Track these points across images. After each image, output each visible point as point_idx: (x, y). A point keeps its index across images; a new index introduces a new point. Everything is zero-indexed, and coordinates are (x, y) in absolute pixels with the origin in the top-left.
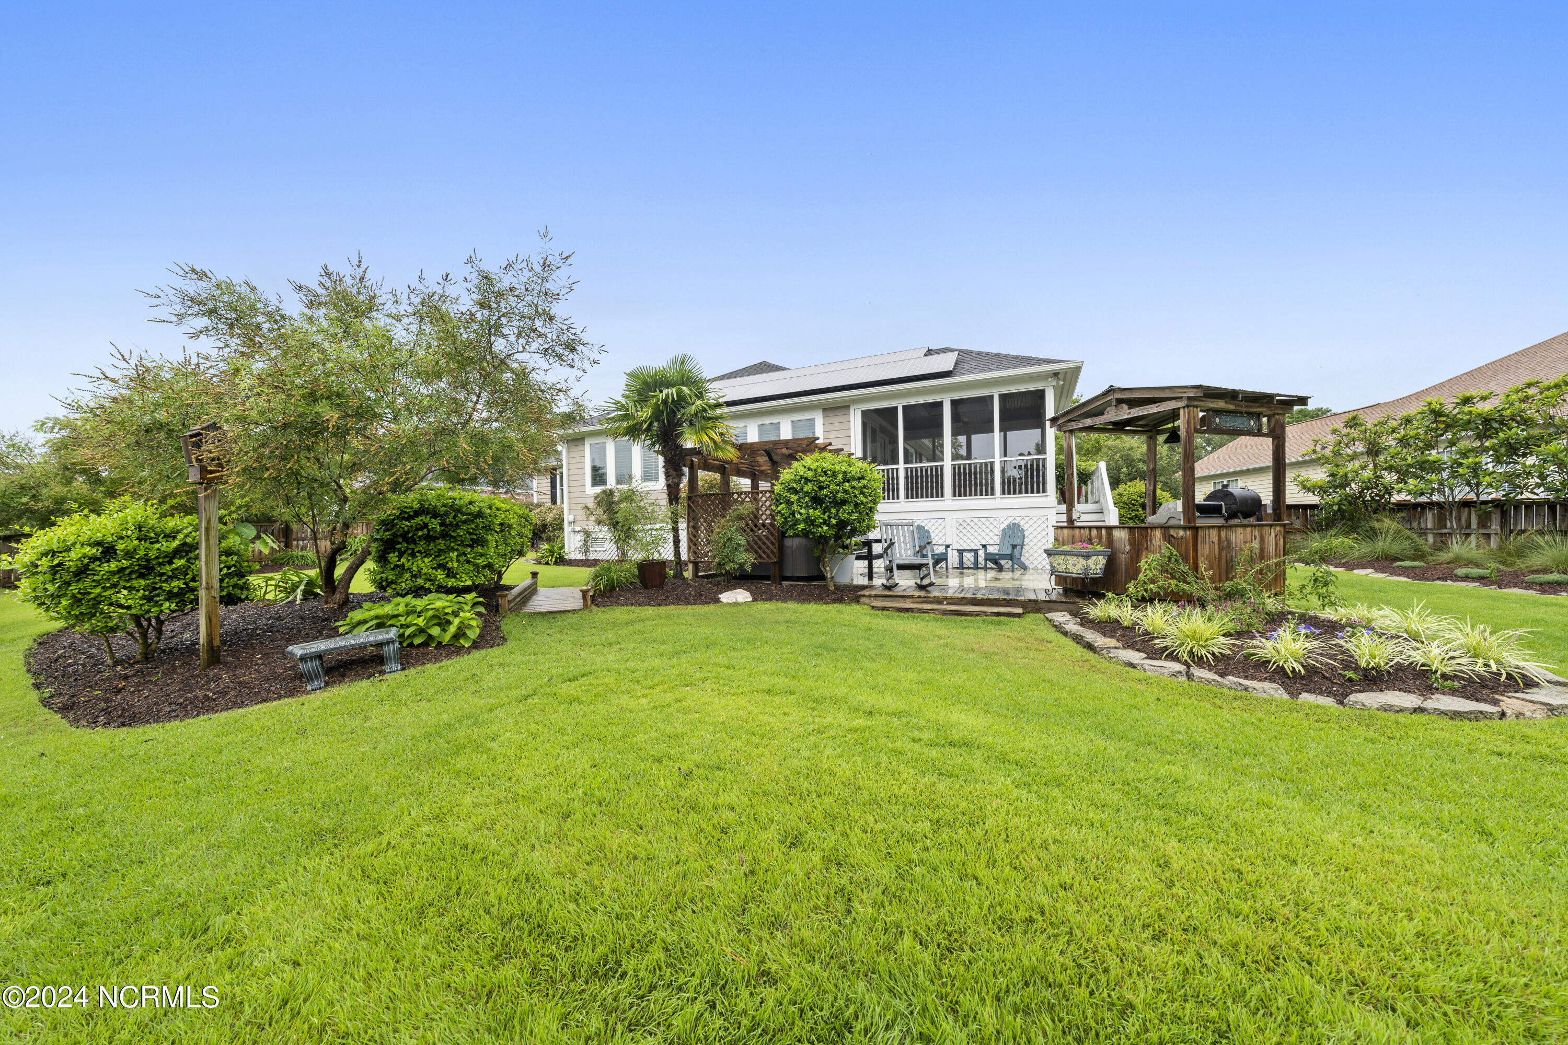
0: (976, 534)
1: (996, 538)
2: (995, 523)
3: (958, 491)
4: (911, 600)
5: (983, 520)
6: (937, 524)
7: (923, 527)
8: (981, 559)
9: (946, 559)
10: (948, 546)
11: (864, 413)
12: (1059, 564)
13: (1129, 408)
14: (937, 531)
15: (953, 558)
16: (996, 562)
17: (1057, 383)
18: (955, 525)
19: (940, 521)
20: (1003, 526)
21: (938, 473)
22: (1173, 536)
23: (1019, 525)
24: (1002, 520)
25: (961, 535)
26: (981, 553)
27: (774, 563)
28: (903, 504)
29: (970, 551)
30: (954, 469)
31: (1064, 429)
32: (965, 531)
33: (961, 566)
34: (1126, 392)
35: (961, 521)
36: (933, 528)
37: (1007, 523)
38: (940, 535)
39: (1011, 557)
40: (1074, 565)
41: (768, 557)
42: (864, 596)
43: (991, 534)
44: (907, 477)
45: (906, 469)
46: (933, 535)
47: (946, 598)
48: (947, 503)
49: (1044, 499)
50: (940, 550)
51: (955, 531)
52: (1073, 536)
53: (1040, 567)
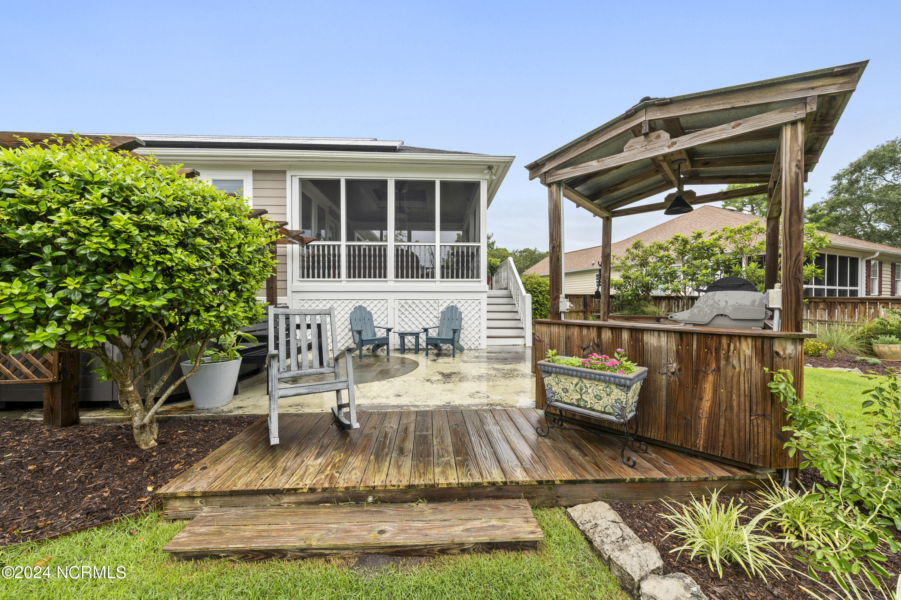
0: (417, 316)
1: (435, 320)
2: (435, 305)
3: (400, 273)
4: (292, 498)
5: (424, 302)
6: (379, 305)
7: (365, 308)
8: (423, 344)
9: (388, 344)
10: (389, 330)
11: (303, 182)
12: (566, 391)
13: (672, 137)
14: (379, 313)
15: (394, 341)
16: (436, 346)
17: (491, 177)
18: (397, 306)
19: (383, 302)
20: (442, 309)
21: (382, 252)
22: (777, 353)
23: (457, 309)
24: (441, 302)
25: (403, 317)
26: (423, 336)
27: (52, 385)
28: (344, 283)
29: (411, 334)
30: (397, 250)
31: (550, 180)
32: (406, 313)
33: (403, 349)
34: (672, 107)
35: (403, 302)
36: (376, 309)
37: (445, 305)
38: (383, 316)
39: (452, 341)
40: (598, 398)
41: (37, 372)
42: (174, 497)
43: (431, 316)
44: (349, 255)
45: (349, 247)
46: (375, 317)
47: (373, 490)
48: (389, 283)
49: (477, 284)
50: (381, 334)
51: (397, 313)
52: (568, 339)
53: (473, 347)
